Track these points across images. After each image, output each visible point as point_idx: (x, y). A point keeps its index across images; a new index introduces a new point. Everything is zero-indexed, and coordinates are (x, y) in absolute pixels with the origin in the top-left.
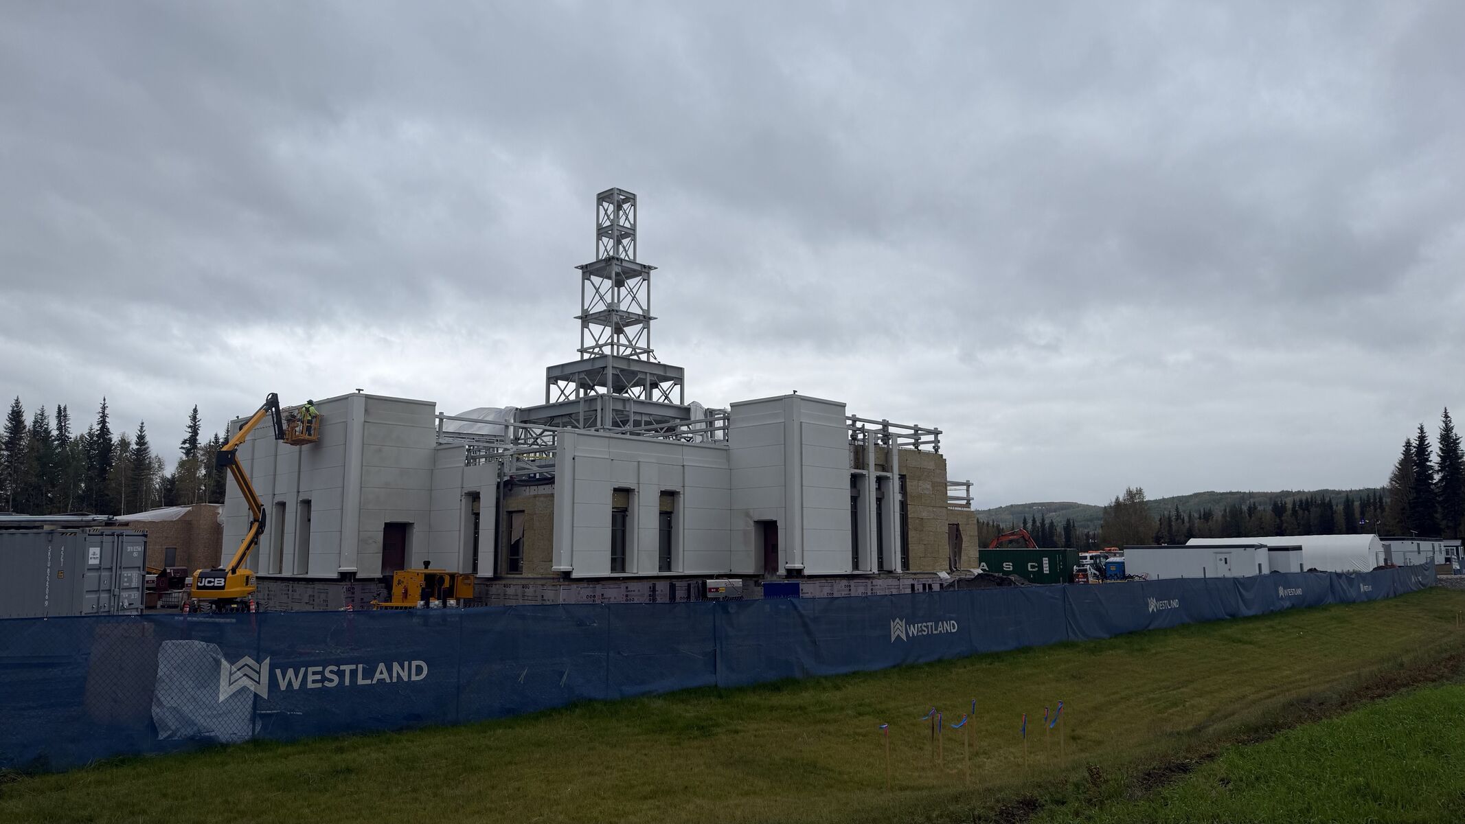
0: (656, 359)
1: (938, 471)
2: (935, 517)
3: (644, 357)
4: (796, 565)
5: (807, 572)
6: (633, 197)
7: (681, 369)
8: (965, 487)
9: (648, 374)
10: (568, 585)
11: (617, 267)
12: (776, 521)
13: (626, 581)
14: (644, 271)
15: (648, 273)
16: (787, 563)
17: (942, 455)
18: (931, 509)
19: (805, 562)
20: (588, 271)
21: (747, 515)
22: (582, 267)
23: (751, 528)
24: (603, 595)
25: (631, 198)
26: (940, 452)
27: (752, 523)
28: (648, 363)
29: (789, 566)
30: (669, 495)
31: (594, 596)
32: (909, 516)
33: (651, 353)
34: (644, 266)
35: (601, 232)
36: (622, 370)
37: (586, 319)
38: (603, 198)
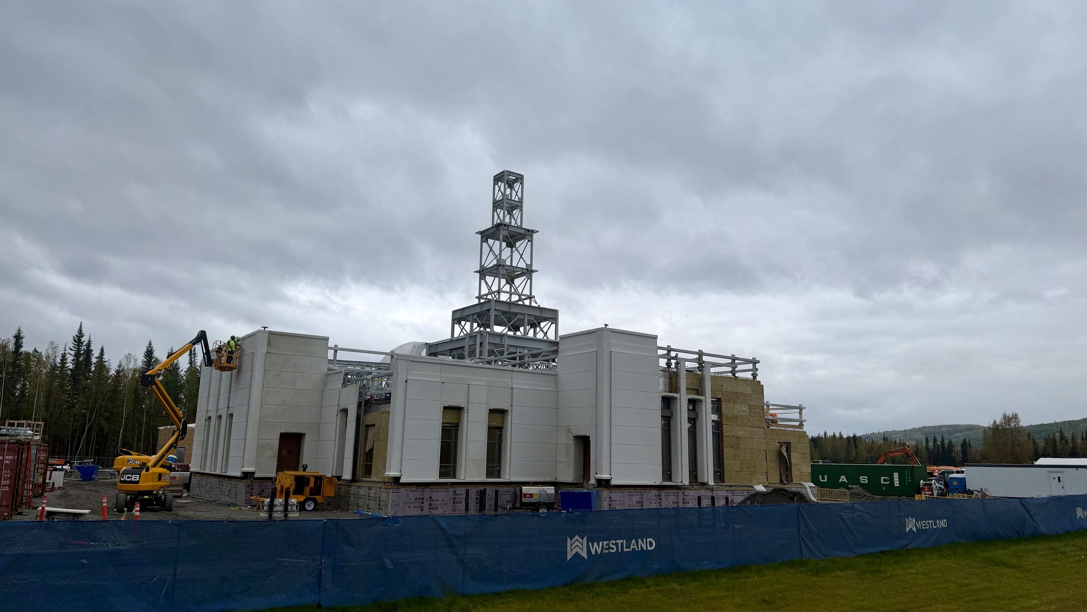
0: (536, 303)
1: (755, 396)
2: (752, 436)
3: (527, 302)
4: (603, 476)
5: (613, 482)
6: (521, 177)
7: (556, 310)
8: (798, 410)
9: (526, 315)
10: (398, 488)
11: (504, 231)
12: (589, 437)
13: (453, 486)
14: (528, 234)
15: (532, 236)
16: (597, 473)
17: (759, 382)
18: (747, 429)
19: (612, 474)
20: (486, 235)
21: (569, 431)
22: (481, 233)
23: (572, 442)
24: (431, 497)
25: (519, 178)
26: (758, 379)
27: (572, 438)
28: (530, 307)
29: (599, 476)
30: (498, 414)
31: (423, 498)
32: (724, 435)
33: (533, 299)
34: (528, 230)
35: (496, 204)
36: (504, 313)
37: (483, 272)
38: (498, 179)
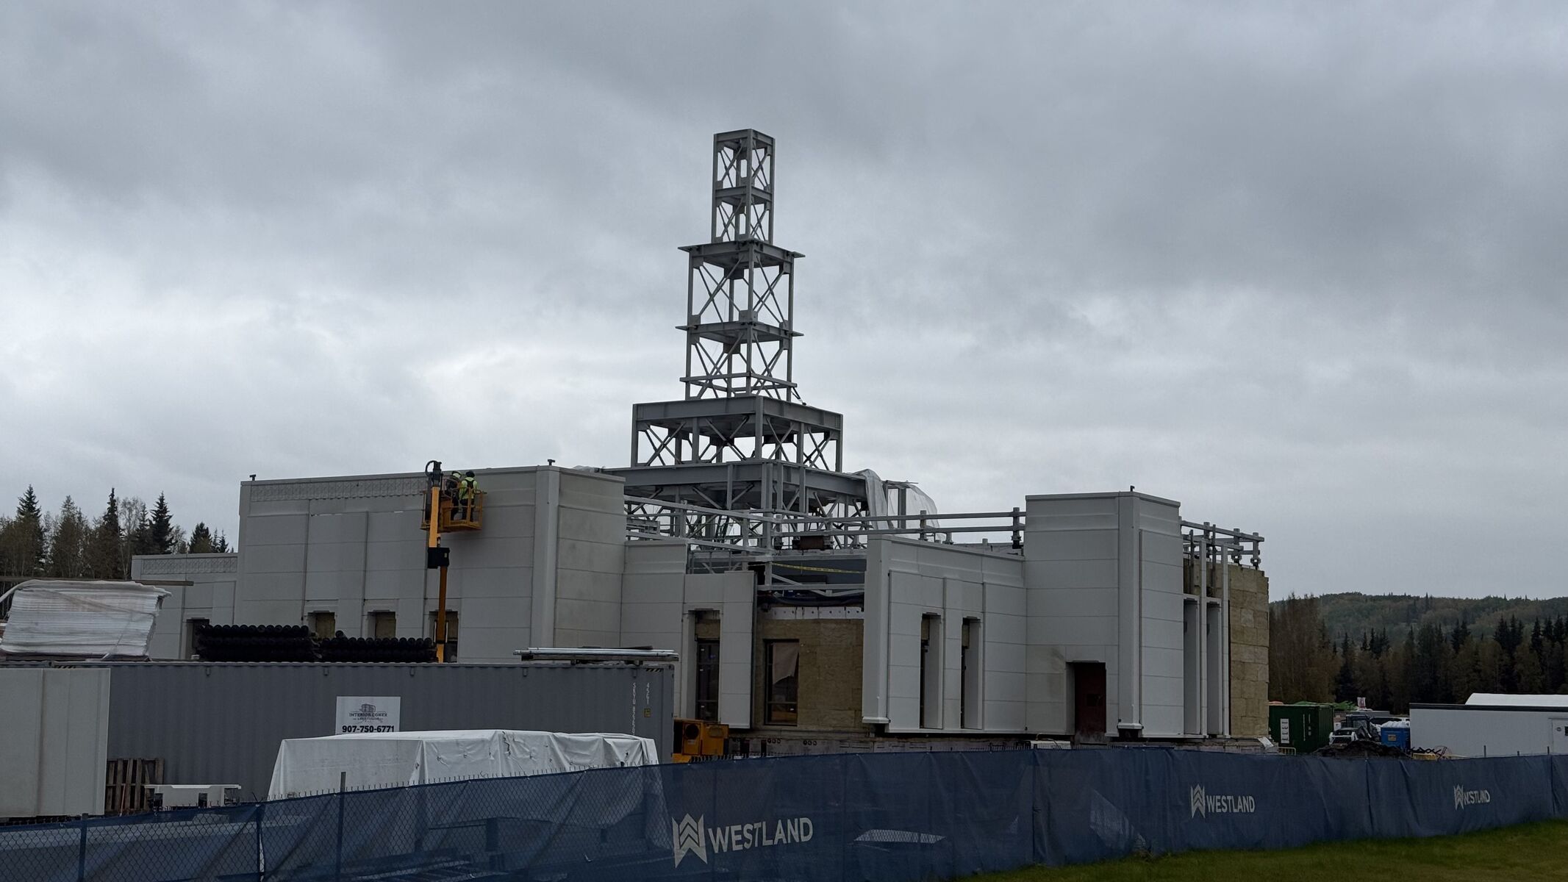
0: (799, 398)
1: (1260, 595)
2: (1257, 661)
4: (1131, 724)
5: (1145, 734)
6: (769, 142)
7: (839, 414)
9: (803, 425)
12: (1104, 664)
13: (932, 739)
14: (785, 261)
15: (791, 264)
16: (1120, 721)
17: (1263, 573)
18: (1251, 648)
19: (1143, 720)
20: (698, 255)
21: (1055, 653)
22: (689, 249)
23: (1062, 671)
25: (767, 144)
26: (1261, 567)
27: (1064, 666)
29: (1124, 725)
30: (971, 624)
32: (1232, 659)
34: (788, 252)
35: (721, 194)
37: (695, 331)
